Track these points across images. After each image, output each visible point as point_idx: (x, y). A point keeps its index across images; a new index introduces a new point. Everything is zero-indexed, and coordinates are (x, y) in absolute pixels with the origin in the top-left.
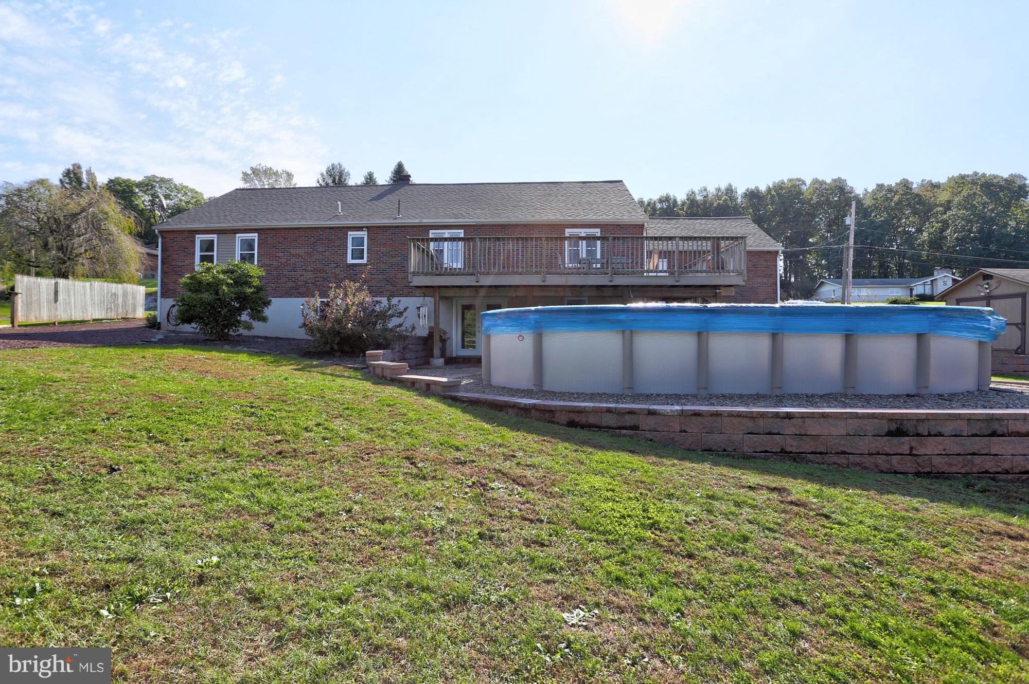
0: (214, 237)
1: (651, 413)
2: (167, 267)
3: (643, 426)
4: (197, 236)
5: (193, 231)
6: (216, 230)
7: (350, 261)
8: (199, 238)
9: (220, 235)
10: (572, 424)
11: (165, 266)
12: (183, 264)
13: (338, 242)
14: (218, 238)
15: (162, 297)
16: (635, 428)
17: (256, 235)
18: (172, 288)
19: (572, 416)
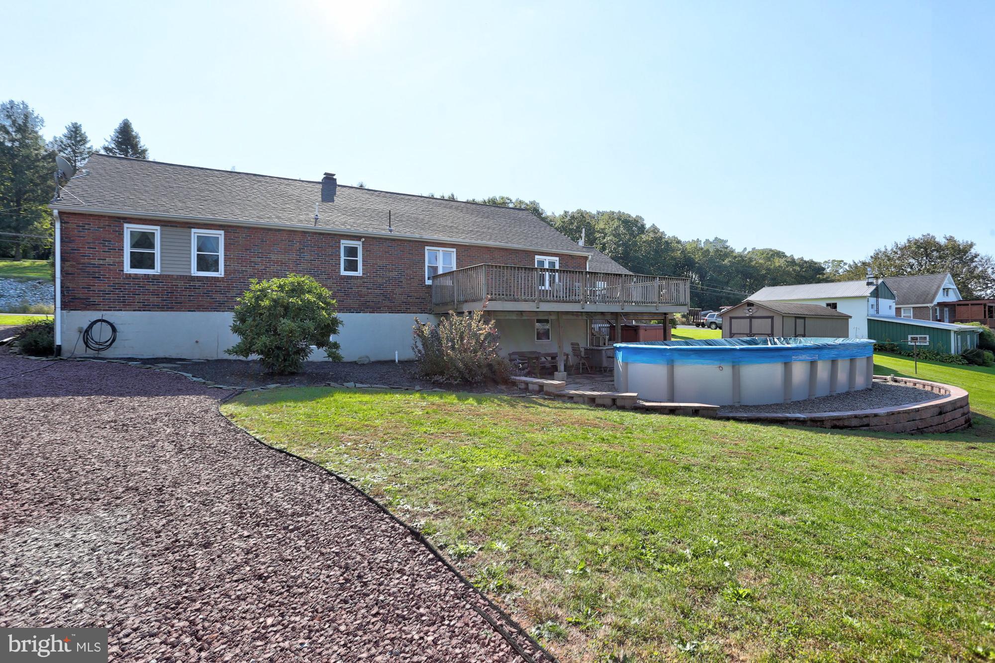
0: (157, 230)
1: (876, 415)
2: (72, 266)
3: (871, 424)
4: (126, 225)
5: (119, 218)
6: (159, 221)
7: (343, 273)
8: (128, 229)
9: (165, 228)
10: (834, 427)
11: (68, 264)
12: (101, 262)
13: (330, 251)
14: (161, 231)
15: (62, 309)
16: (868, 425)
17: (222, 232)
18: (81, 296)
19: (835, 422)
